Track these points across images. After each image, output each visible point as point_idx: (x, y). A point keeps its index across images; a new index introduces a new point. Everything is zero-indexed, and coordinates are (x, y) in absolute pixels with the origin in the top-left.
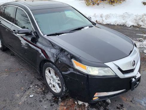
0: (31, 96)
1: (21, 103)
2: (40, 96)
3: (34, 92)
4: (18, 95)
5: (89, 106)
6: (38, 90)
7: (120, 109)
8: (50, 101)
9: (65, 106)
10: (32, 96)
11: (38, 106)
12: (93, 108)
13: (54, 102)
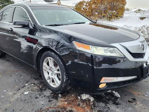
0: (25, 93)
1: (12, 100)
2: (37, 93)
3: (30, 89)
4: (10, 93)
5: (95, 100)
6: (35, 88)
7: (132, 102)
8: (49, 97)
9: (66, 101)
10: (27, 93)
11: (33, 102)
12: (100, 102)
13: (53, 98)
